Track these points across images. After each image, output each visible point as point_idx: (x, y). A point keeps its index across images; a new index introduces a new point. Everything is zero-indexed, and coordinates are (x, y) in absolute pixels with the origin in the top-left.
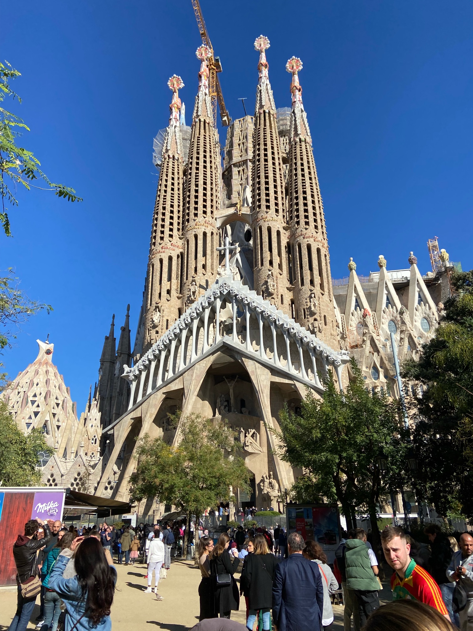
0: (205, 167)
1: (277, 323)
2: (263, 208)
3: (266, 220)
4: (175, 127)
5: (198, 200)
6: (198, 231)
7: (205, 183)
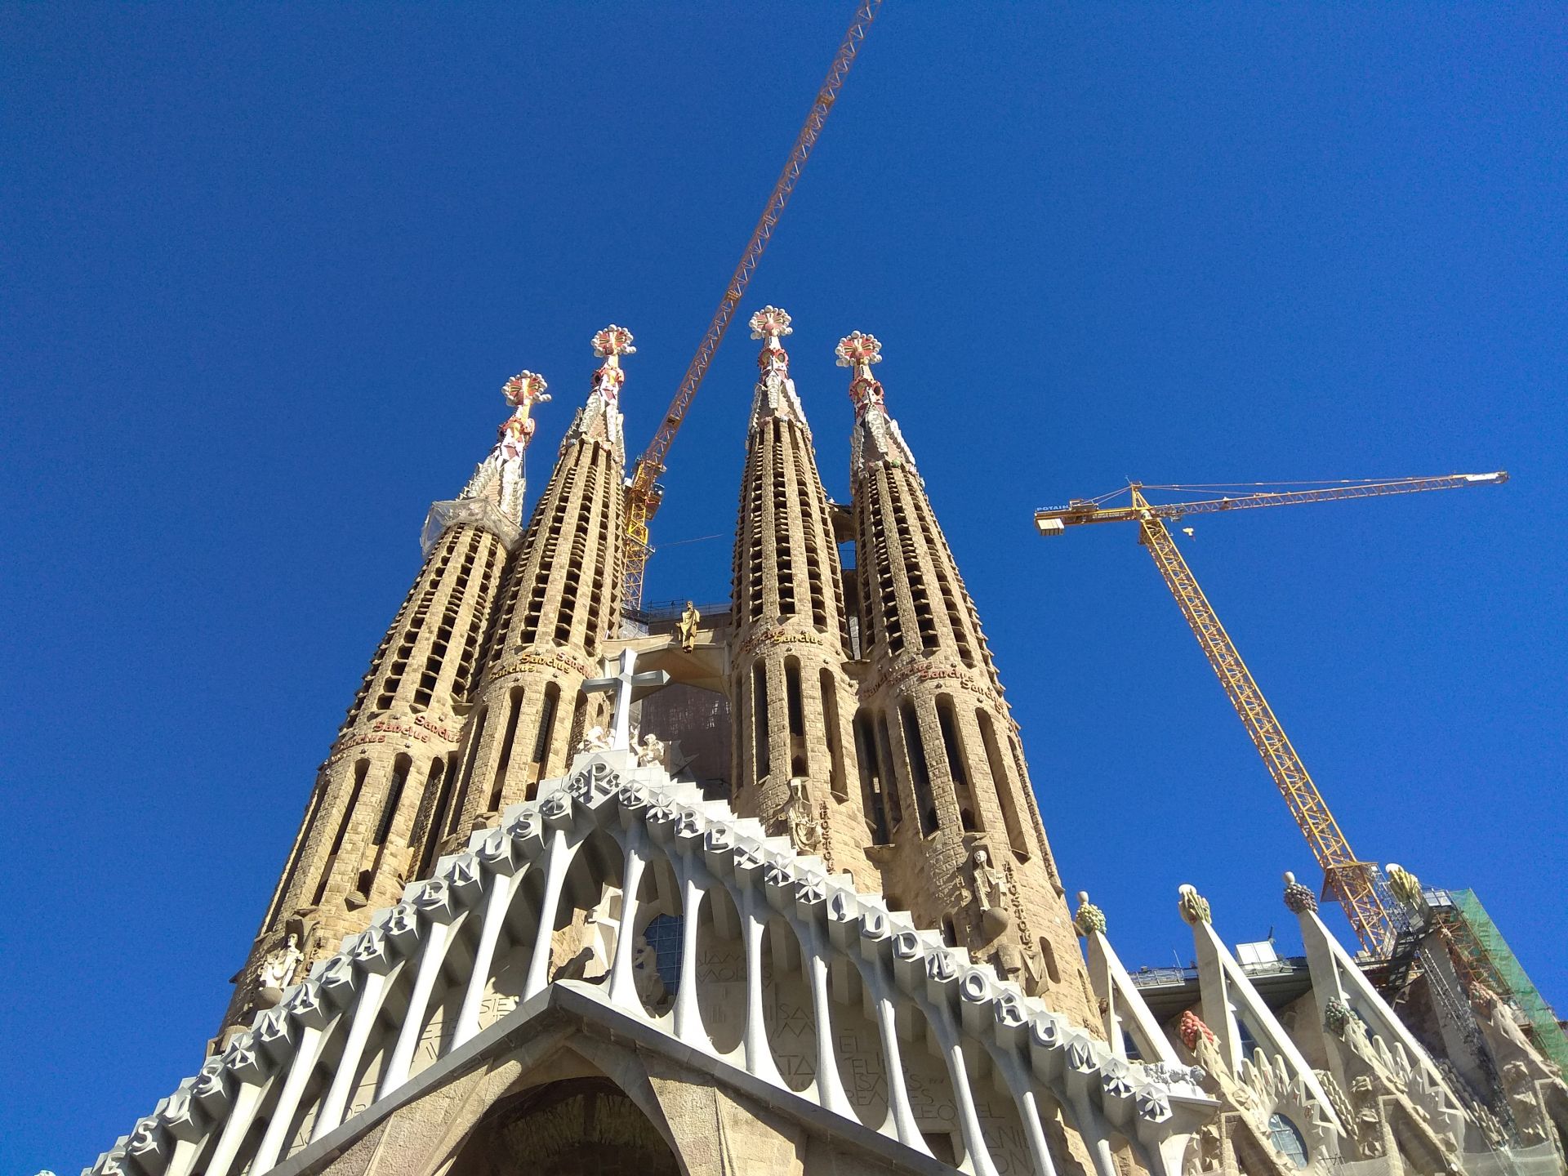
0: (582, 530)
1: (832, 915)
2: (772, 610)
3: (782, 639)
4: (505, 462)
5: (545, 600)
6: (529, 679)
7: (576, 564)
